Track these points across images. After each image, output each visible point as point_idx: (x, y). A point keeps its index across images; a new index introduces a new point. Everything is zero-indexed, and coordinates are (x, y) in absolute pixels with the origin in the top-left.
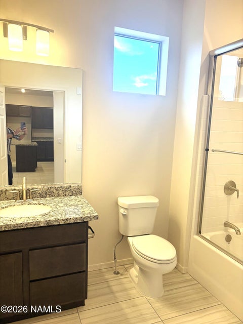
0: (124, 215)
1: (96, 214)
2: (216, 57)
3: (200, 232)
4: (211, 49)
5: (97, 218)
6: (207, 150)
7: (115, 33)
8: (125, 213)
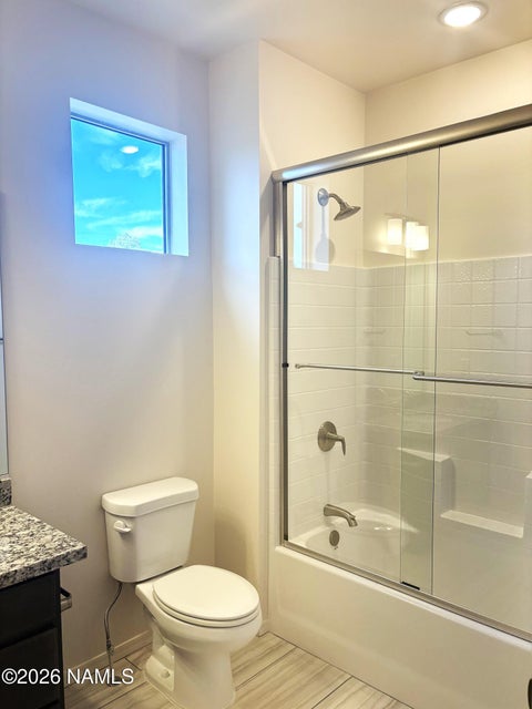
0: (123, 534)
1: (79, 546)
2: (285, 183)
3: (286, 538)
4: (275, 168)
5: (85, 556)
6: (286, 365)
7: (73, 114)
8: (127, 530)
